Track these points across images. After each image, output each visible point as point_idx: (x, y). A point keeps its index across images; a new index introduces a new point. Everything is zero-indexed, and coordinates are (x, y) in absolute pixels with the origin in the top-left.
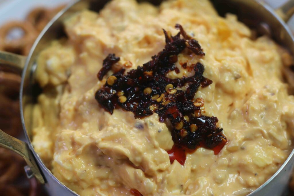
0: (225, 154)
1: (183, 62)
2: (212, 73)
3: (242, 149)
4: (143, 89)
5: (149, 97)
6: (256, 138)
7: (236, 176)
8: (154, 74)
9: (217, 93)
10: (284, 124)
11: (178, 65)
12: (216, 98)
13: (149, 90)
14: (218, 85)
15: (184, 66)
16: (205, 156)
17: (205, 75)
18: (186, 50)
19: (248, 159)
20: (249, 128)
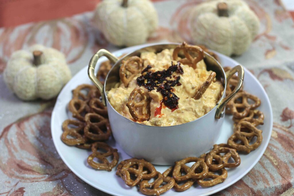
0: (175, 112)
1: (174, 75)
2: (183, 81)
3: (183, 113)
4: (155, 81)
5: (155, 84)
6: (189, 110)
7: (176, 122)
8: (161, 76)
9: (183, 91)
10: (204, 110)
11: (172, 76)
12: (182, 93)
13: (156, 81)
14: (184, 87)
15: (174, 77)
16: (168, 111)
17: (180, 81)
18: (177, 71)
19: (182, 116)
20: (188, 106)
